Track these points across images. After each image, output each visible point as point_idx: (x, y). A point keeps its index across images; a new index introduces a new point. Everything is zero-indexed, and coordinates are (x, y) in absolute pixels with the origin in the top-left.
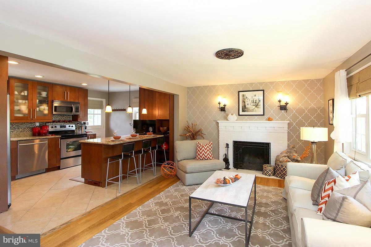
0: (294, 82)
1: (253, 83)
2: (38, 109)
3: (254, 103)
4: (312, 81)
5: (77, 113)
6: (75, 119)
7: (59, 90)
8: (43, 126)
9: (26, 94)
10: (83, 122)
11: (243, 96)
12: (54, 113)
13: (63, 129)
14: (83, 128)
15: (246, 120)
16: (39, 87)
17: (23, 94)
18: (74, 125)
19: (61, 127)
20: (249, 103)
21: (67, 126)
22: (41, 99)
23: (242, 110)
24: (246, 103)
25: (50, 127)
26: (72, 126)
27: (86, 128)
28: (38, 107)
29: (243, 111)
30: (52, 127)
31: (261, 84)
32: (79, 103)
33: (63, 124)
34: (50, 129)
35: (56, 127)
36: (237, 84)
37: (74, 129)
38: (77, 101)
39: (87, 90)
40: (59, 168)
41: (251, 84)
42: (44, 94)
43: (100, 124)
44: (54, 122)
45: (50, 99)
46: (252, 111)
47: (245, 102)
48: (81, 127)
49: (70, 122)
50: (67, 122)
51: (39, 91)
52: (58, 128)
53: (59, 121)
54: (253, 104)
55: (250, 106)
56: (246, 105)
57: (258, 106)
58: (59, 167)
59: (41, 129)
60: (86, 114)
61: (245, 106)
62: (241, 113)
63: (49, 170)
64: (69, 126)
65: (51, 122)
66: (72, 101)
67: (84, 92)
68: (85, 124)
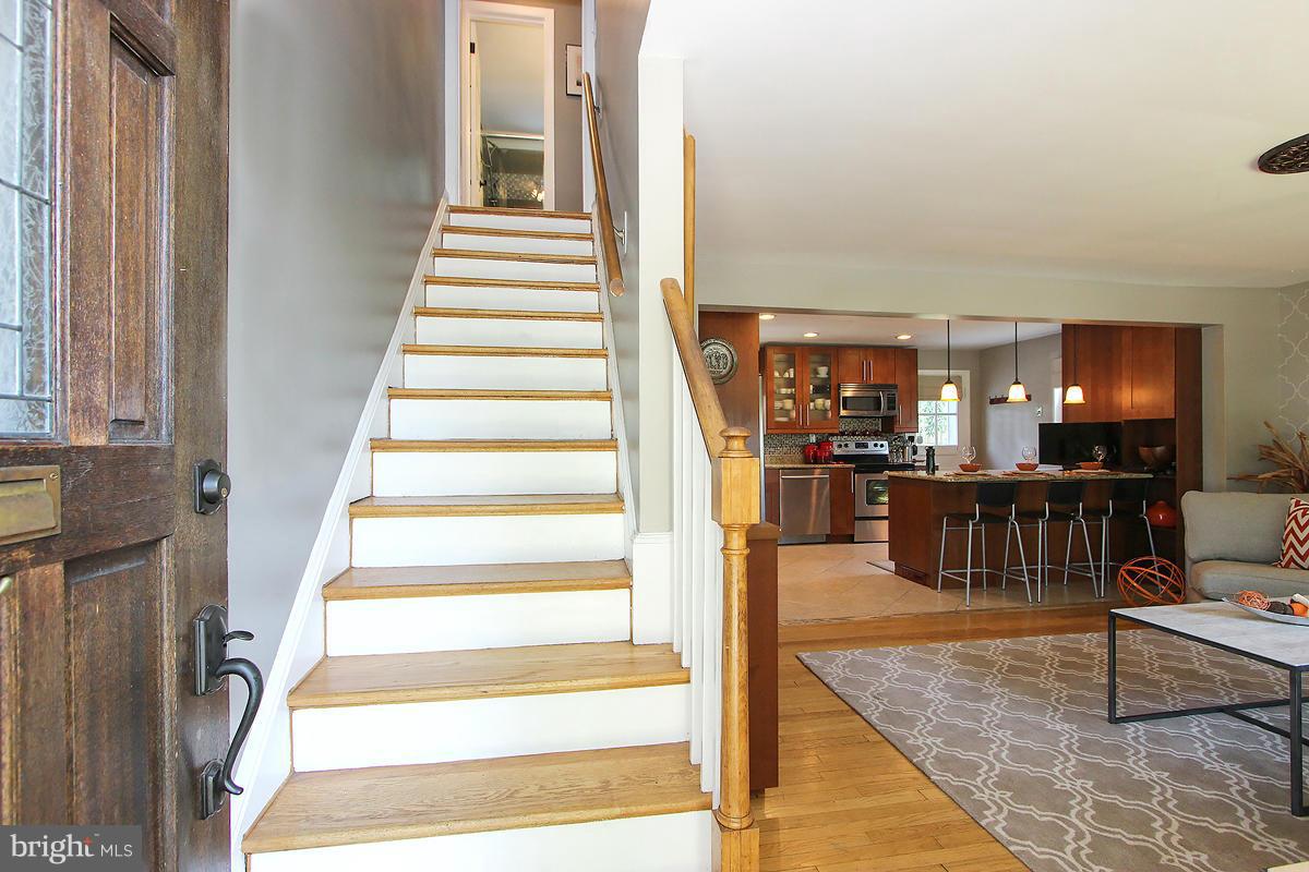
2: (812, 404)
5: (892, 413)
6: (888, 428)
7: (853, 358)
8: (823, 443)
9: (792, 376)
10: (907, 435)
12: (843, 413)
13: (861, 451)
14: (908, 450)
16: (815, 358)
17: (787, 375)
18: (885, 443)
19: (858, 445)
21: (871, 444)
22: (818, 382)
25: (835, 444)
26: (882, 446)
27: (915, 453)
28: (813, 401)
30: (840, 446)
32: (896, 387)
33: (860, 439)
34: (837, 451)
35: (846, 445)
37: (887, 452)
38: (891, 382)
39: (915, 351)
40: (850, 539)
42: (823, 372)
43: (954, 442)
44: (842, 434)
45: (834, 382)
48: (903, 448)
49: (876, 434)
50: (869, 435)
51: (812, 366)
52: (852, 449)
53: (854, 434)
58: (853, 536)
59: (819, 448)
60: (914, 415)
63: (832, 539)
64: (876, 445)
65: (837, 435)
66: (879, 382)
67: (907, 357)
68: (913, 441)
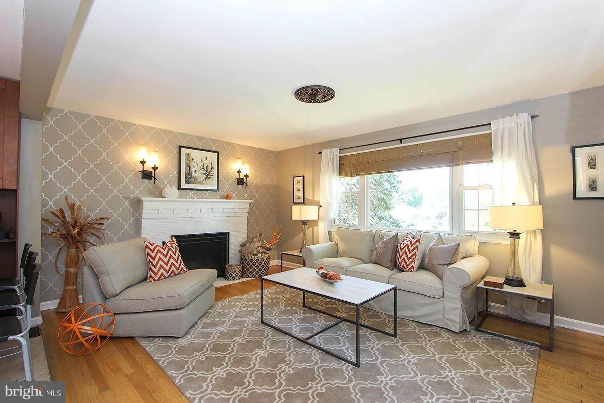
0: (252, 148)
1: (203, 137)
3: (204, 170)
4: (268, 152)
11: (188, 155)
15: (191, 197)
20: (197, 168)
23: (186, 179)
24: (193, 169)
29: (187, 182)
31: (215, 141)
36: (175, 131)
41: (201, 138)
46: (200, 184)
47: (190, 167)
54: (203, 172)
55: (198, 174)
56: (193, 172)
57: (210, 176)
61: (190, 174)
62: (183, 185)
